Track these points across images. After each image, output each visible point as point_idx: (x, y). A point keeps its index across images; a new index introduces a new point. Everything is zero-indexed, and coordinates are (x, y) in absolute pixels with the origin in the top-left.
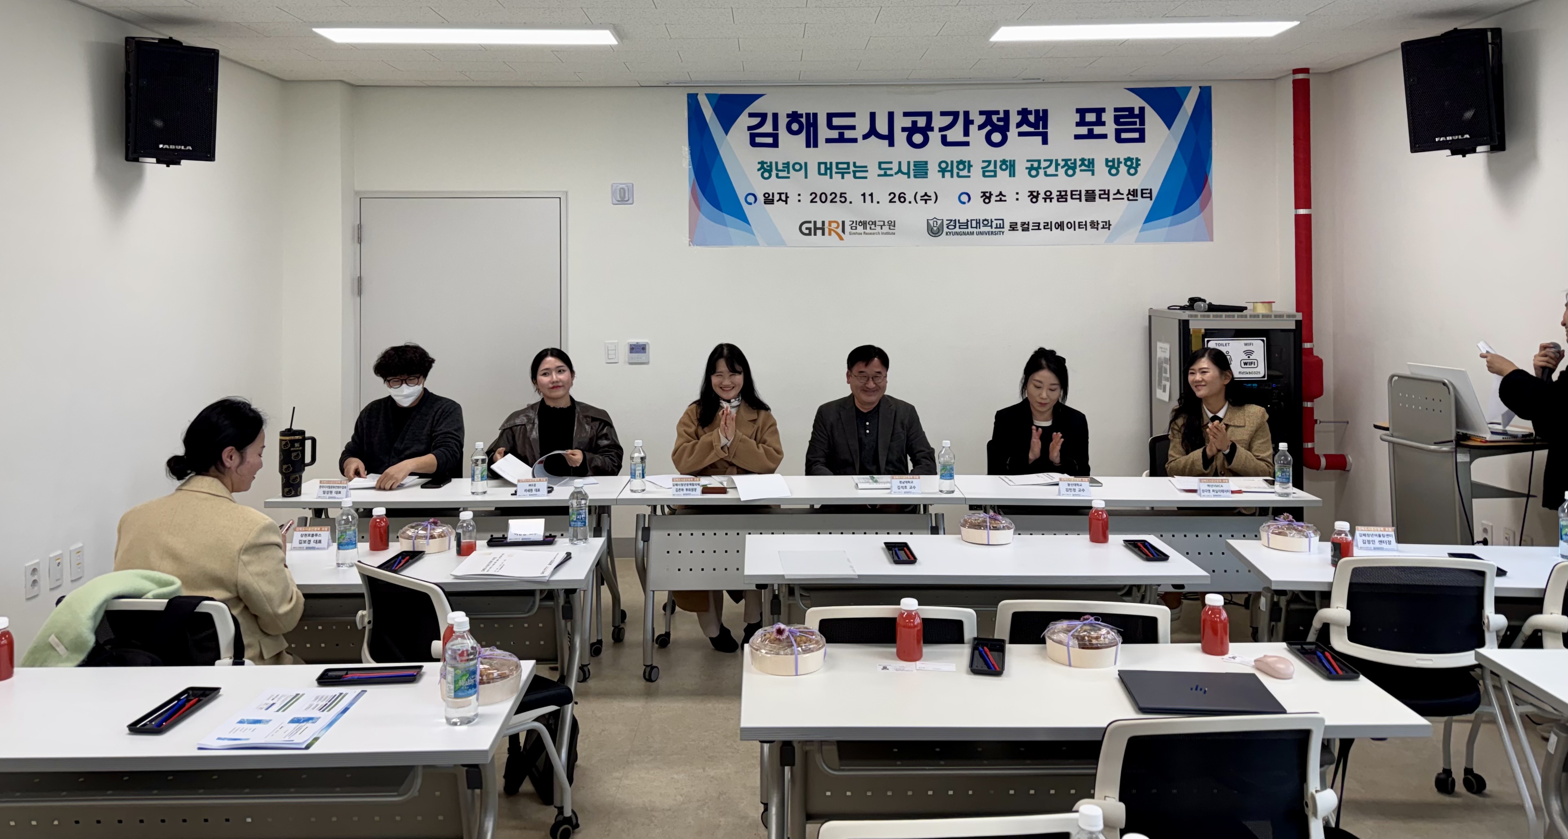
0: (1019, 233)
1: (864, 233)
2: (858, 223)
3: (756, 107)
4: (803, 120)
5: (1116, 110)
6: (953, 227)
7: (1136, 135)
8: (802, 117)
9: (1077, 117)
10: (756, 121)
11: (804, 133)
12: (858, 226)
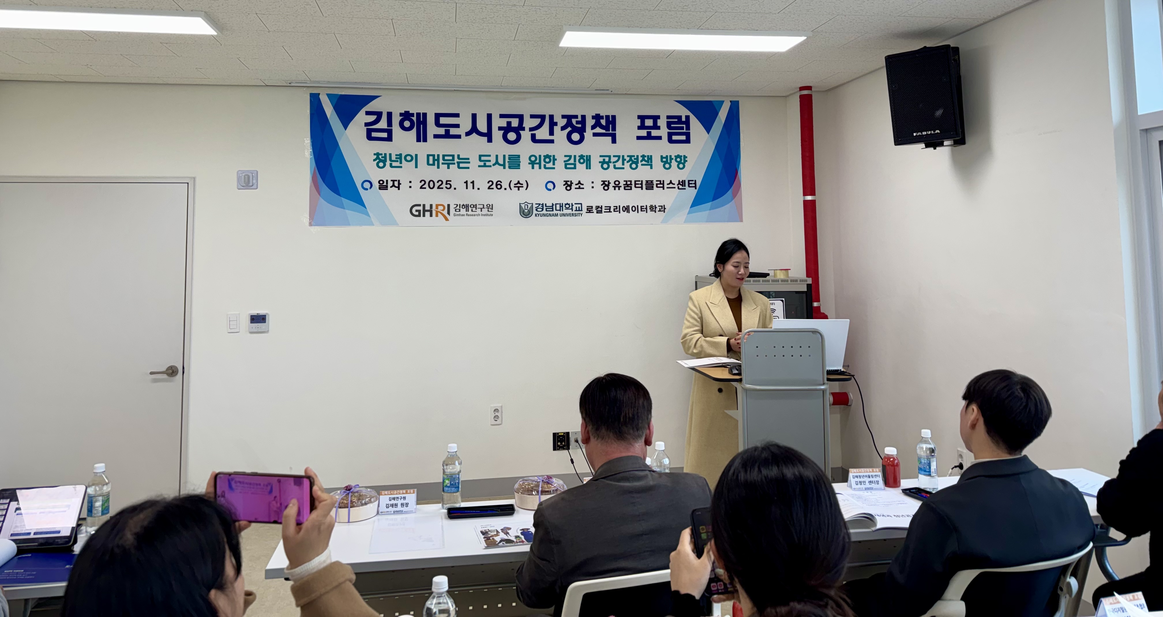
0: (595, 214)
1: (467, 214)
2: (461, 206)
3: (372, 106)
4: (414, 119)
5: (668, 117)
6: (541, 210)
7: (683, 138)
8: (414, 116)
9: (638, 122)
10: (372, 118)
11: (415, 130)
12: (461, 208)
